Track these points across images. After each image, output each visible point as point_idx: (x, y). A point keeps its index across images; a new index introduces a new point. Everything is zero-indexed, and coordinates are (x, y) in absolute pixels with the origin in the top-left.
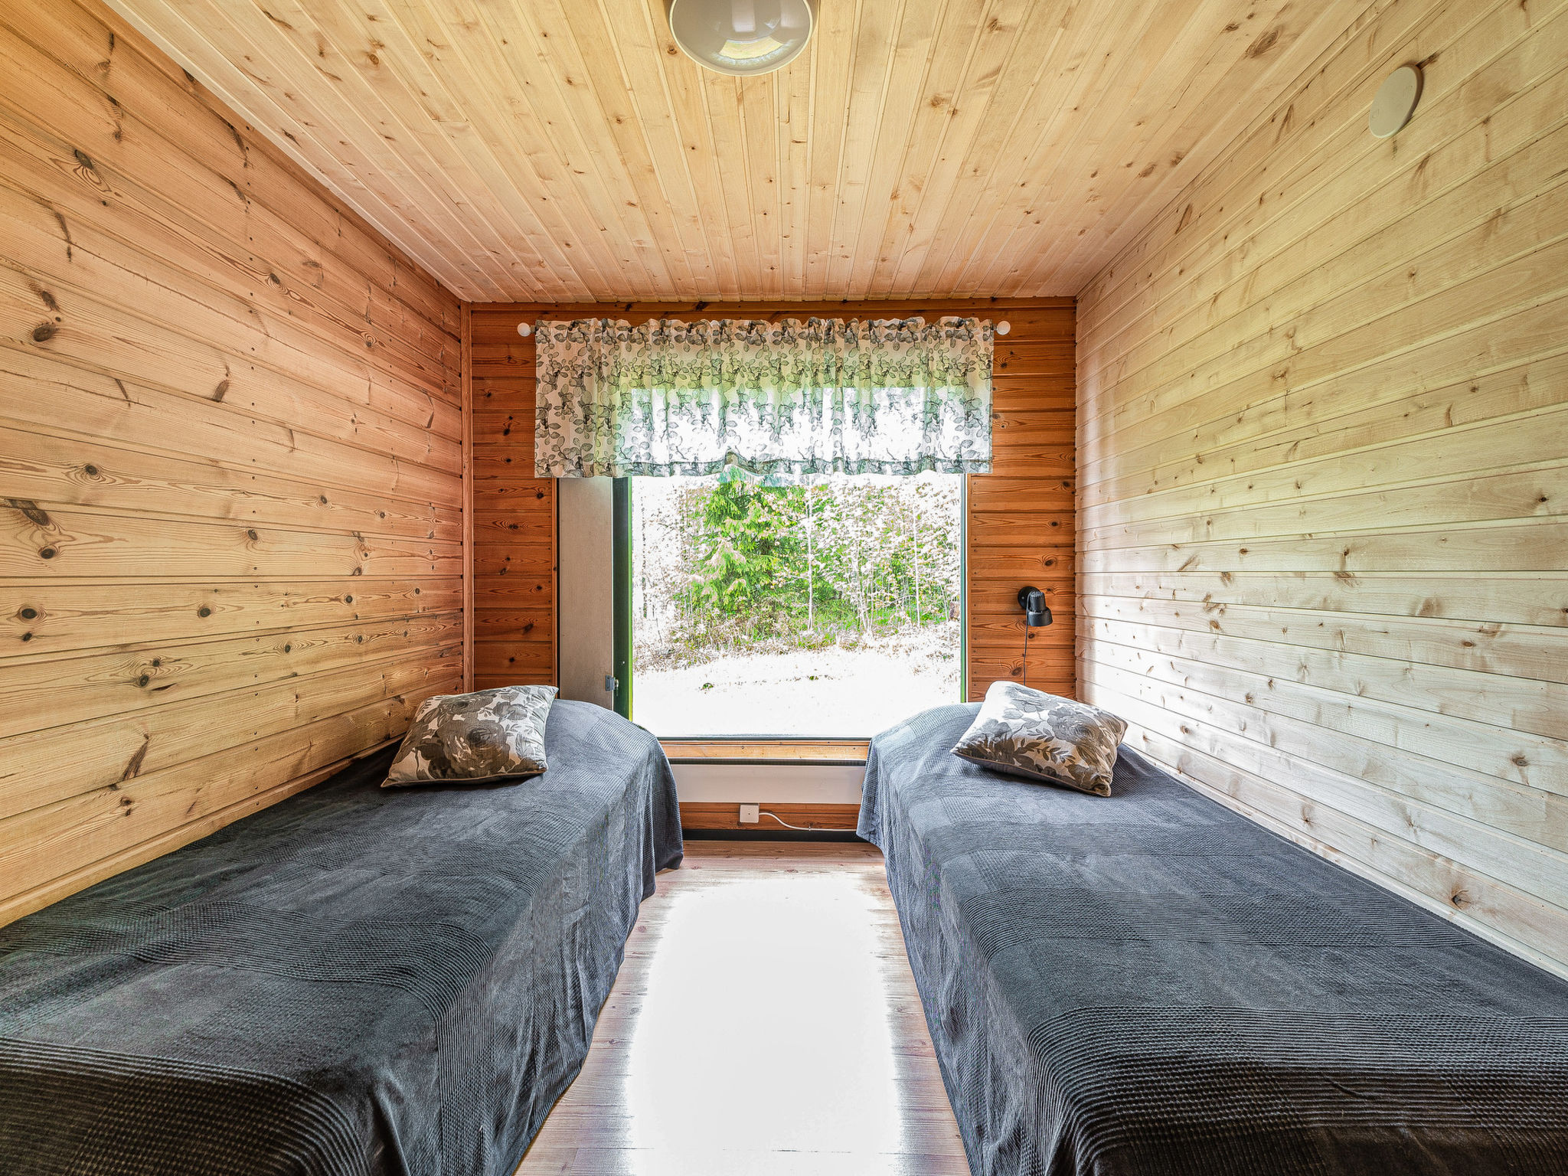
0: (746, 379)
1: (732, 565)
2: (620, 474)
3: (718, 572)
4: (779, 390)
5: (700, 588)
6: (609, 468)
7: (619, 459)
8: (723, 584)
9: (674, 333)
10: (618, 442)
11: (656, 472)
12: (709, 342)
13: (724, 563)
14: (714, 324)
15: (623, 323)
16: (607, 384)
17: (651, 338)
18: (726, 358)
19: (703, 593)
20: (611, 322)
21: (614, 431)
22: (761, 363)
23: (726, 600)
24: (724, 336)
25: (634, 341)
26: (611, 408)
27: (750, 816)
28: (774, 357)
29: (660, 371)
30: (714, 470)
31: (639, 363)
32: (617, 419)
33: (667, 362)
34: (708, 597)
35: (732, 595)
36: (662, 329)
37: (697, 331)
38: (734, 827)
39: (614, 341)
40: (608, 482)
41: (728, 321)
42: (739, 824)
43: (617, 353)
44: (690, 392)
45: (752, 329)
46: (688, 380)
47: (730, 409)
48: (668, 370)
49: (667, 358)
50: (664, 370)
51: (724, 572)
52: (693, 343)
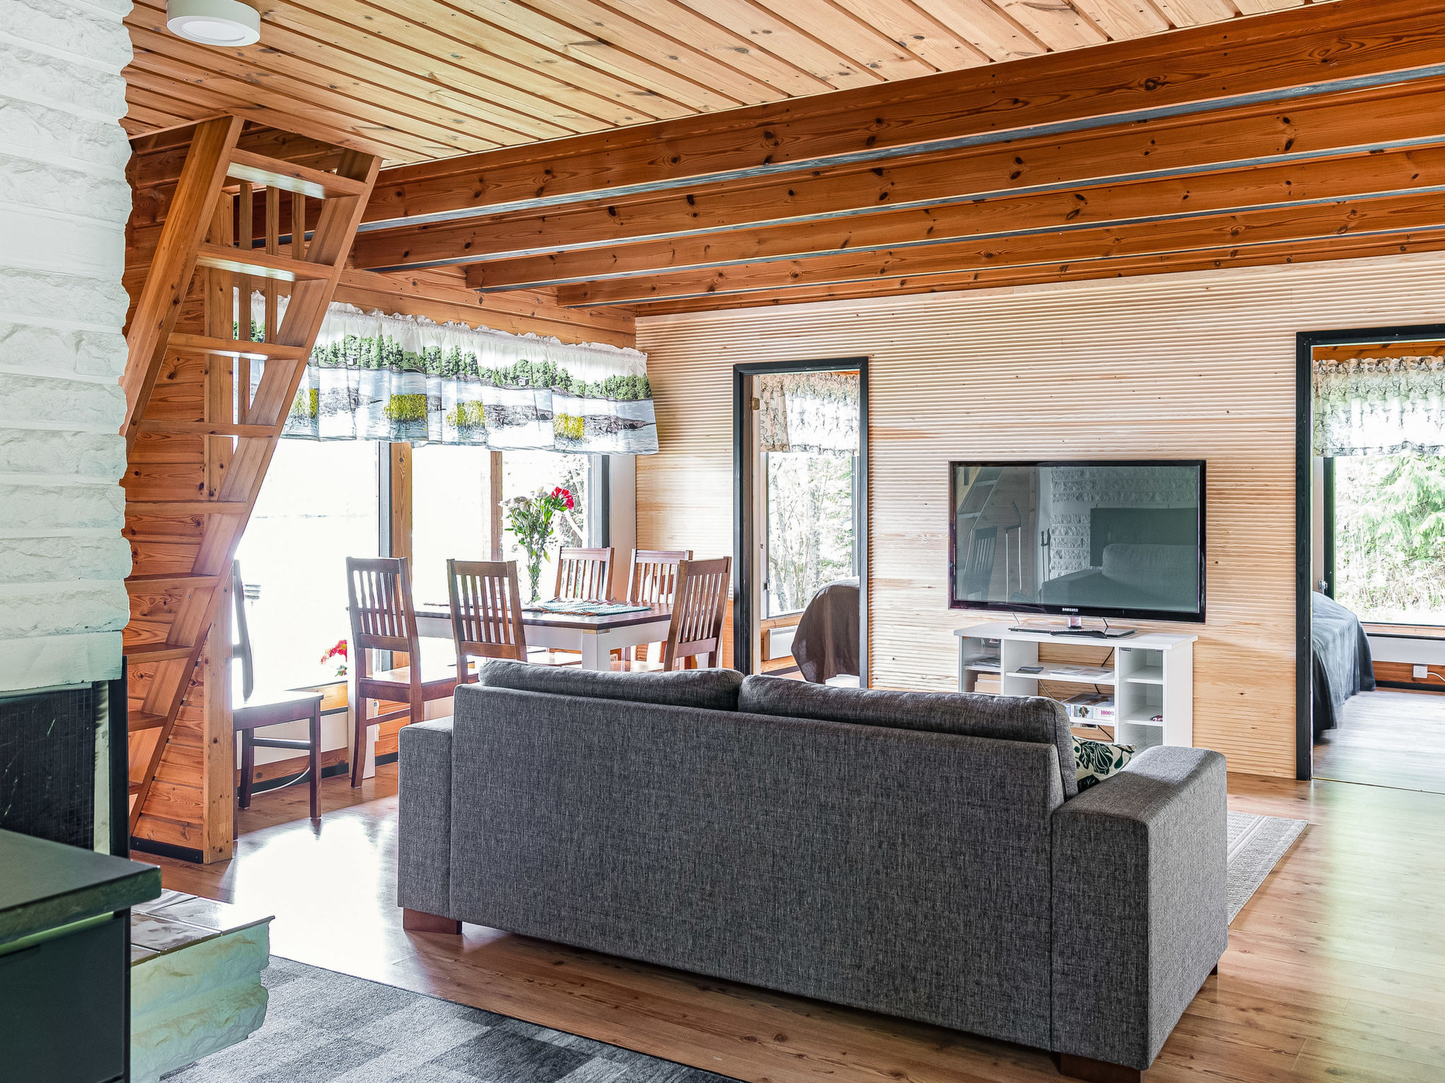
0: (1418, 393)
1: (1427, 492)
2: (1329, 456)
3: (1404, 502)
4: (1442, 400)
5: (1374, 525)
6: (1323, 452)
7: (1329, 446)
8: (1412, 519)
9: (1367, 366)
10: (1328, 435)
11: (1354, 453)
12: (1392, 371)
13: (1414, 490)
14: (1396, 361)
15: (1333, 362)
16: (1321, 400)
17: (1351, 370)
18: (1403, 381)
19: (1381, 531)
20: (1324, 362)
21: (1326, 428)
22: (1428, 383)
23: (1417, 541)
24: (1402, 367)
25: (1340, 373)
26: (1324, 414)
27: (1420, 673)
28: (1438, 378)
29: (1357, 390)
30: (1395, 451)
31: (1343, 386)
32: (1327, 420)
33: (1362, 385)
34: (1389, 536)
35: (1426, 535)
36: (1359, 364)
37: (1383, 365)
38: (1409, 681)
39: (1326, 373)
40: (1321, 459)
41: (1404, 358)
42: (1414, 679)
43: (1328, 380)
44: (1378, 402)
45: (1422, 362)
46: (1377, 395)
47: (1405, 414)
48: (1362, 390)
49: (1362, 383)
50: (1360, 389)
51: (1414, 502)
52: (1380, 371)
